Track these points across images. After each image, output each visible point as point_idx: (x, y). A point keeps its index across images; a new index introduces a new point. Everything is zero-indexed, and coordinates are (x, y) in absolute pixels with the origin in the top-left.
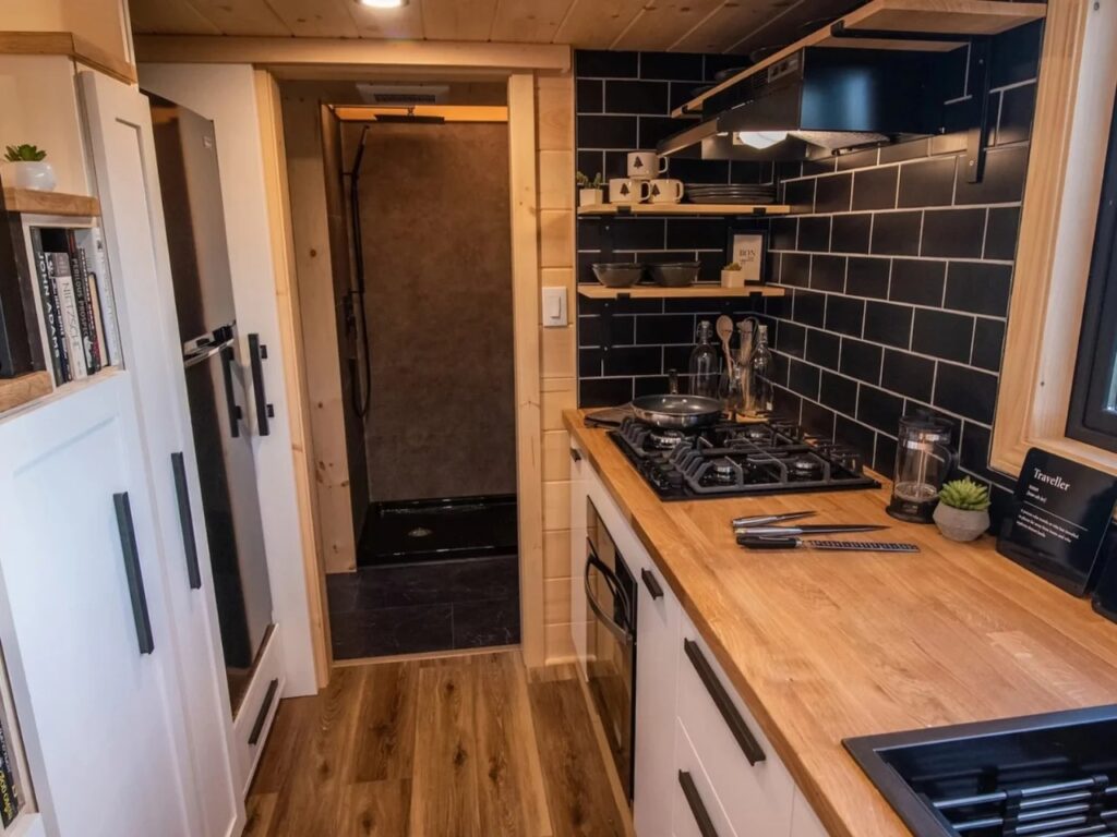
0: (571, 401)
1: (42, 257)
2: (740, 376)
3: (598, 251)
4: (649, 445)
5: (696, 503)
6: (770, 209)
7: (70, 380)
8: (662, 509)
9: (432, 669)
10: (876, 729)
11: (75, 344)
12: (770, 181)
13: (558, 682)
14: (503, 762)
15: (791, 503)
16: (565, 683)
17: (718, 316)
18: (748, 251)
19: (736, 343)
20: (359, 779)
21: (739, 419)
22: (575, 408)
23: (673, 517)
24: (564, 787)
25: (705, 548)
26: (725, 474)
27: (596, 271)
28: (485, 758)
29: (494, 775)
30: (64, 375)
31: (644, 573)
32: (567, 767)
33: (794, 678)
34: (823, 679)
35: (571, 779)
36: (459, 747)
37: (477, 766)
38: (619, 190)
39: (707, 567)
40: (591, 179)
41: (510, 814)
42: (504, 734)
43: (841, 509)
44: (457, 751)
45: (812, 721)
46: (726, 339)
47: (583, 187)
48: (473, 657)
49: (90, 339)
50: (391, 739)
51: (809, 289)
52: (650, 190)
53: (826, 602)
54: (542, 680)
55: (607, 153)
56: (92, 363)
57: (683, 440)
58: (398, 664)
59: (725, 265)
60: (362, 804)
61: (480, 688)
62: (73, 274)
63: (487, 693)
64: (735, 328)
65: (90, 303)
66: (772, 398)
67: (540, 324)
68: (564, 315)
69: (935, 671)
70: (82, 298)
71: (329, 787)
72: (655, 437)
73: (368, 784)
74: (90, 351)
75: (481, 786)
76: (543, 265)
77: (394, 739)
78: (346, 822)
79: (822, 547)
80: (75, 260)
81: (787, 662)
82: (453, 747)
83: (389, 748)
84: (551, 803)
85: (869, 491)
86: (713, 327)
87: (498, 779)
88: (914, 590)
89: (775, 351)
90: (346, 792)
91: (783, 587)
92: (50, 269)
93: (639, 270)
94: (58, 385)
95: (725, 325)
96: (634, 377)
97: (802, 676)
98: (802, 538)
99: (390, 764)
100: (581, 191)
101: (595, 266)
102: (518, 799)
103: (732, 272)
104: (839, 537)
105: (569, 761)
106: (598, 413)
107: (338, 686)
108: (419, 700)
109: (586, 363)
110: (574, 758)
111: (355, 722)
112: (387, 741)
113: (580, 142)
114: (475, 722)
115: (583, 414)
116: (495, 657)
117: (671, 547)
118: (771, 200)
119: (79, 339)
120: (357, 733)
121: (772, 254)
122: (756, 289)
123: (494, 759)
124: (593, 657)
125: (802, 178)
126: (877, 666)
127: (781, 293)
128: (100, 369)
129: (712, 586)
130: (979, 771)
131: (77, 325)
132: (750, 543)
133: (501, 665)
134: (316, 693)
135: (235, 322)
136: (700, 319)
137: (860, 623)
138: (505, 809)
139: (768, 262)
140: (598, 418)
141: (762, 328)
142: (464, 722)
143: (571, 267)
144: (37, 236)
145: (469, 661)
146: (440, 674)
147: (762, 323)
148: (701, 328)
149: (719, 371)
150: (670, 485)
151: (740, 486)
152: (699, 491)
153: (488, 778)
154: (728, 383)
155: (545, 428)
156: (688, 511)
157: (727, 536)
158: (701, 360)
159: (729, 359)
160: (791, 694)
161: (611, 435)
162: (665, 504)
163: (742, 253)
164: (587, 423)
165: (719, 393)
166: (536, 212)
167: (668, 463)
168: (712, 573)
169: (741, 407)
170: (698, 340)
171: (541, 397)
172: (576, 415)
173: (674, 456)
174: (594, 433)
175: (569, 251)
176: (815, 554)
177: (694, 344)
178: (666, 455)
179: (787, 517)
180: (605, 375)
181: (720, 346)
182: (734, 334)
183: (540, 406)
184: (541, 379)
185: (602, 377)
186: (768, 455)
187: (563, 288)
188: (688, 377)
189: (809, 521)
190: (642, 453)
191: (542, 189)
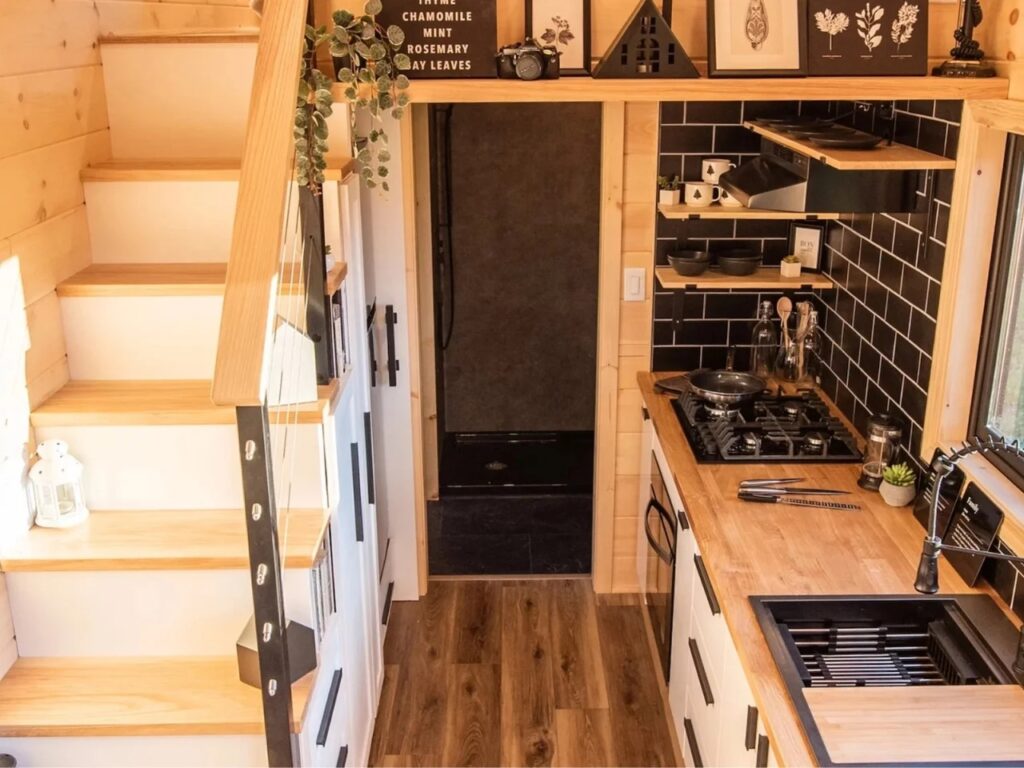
0: (646, 364)
2: (794, 351)
3: (675, 239)
4: (703, 417)
5: (723, 467)
6: (822, 216)
8: (696, 470)
9: (514, 589)
13: (622, 607)
14: (573, 660)
15: (789, 471)
16: (628, 608)
17: (779, 298)
18: (807, 242)
19: (793, 323)
20: (460, 661)
21: (783, 394)
22: (649, 371)
23: (702, 475)
24: (621, 680)
25: (717, 499)
26: (751, 445)
27: (670, 260)
28: (558, 656)
29: (565, 667)
31: (679, 513)
32: (624, 667)
34: (754, 573)
35: (627, 676)
36: (538, 647)
37: (552, 662)
38: (693, 194)
39: (713, 511)
40: (671, 179)
41: (578, 692)
42: (574, 641)
43: (826, 478)
44: (535, 649)
46: (784, 317)
47: (663, 188)
48: (549, 582)
50: (482, 636)
51: (846, 290)
52: (720, 194)
53: (779, 536)
54: (608, 604)
55: (686, 156)
57: (726, 413)
58: (484, 582)
59: (787, 255)
60: (464, 677)
61: (555, 606)
63: (561, 610)
64: (795, 309)
66: (820, 374)
67: (621, 299)
68: (643, 290)
69: (819, 573)
71: (438, 664)
72: (708, 409)
73: (468, 665)
75: (555, 674)
76: (626, 249)
77: (485, 637)
78: (453, 688)
79: (797, 504)
81: (738, 563)
82: (533, 648)
83: (482, 643)
84: (609, 689)
85: (855, 465)
86: (774, 306)
87: (569, 670)
89: (824, 333)
90: (452, 669)
91: (756, 526)
95: (785, 305)
96: (701, 346)
97: (742, 570)
98: (782, 497)
99: (483, 654)
100: (661, 192)
101: (669, 257)
102: (584, 685)
103: (789, 263)
104: (810, 498)
105: (626, 663)
106: (665, 380)
107: (435, 594)
108: (504, 611)
109: (660, 333)
110: (630, 661)
111: (452, 624)
112: (479, 638)
113: (663, 147)
114: (550, 630)
115: (655, 378)
116: (568, 583)
117: (694, 497)
120: (455, 630)
121: (827, 248)
122: (808, 282)
123: (565, 657)
124: (653, 590)
126: (787, 569)
127: (829, 285)
129: (712, 523)
132: (747, 497)
133: (572, 589)
134: (417, 599)
136: (763, 298)
137: (792, 549)
138: (573, 690)
139: (824, 254)
140: (664, 386)
141: (814, 313)
142: (542, 630)
143: (650, 252)
145: (545, 585)
146: (520, 593)
147: (815, 310)
148: (762, 307)
149: (779, 343)
150: (707, 452)
151: (757, 456)
152: (726, 458)
153: (561, 669)
154: (785, 355)
155: (622, 387)
156: (714, 473)
157: (733, 492)
158: (762, 335)
159: (787, 336)
160: (733, 578)
161: (674, 403)
162: (700, 466)
163: (803, 243)
164: (656, 388)
165: (776, 364)
166: (622, 206)
167: (710, 434)
168: (715, 515)
169: (794, 378)
170: (760, 317)
171: (619, 360)
172: (649, 378)
173: (716, 428)
174: (660, 399)
175: (649, 238)
176: (789, 508)
177: (758, 319)
178: (711, 426)
179: (783, 481)
180: (676, 344)
181: (779, 322)
182: (792, 314)
183: (618, 369)
184: (619, 345)
185: (674, 346)
186: (784, 433)
187: (643, 270)
188: (749, 349)
189: (797, 485)
190: (693, 422)
191: (628, 186)
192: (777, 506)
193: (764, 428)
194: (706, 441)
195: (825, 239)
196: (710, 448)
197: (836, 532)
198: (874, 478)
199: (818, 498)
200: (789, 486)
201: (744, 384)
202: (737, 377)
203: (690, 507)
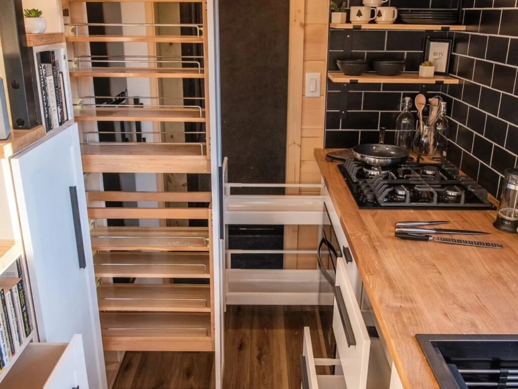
0: (320, 143)
1: (41, 67)
2: (427, 134)
3: (342, 51)
4: (361, 175)
5: (380, 211)
6: (453, 28)
7: (51, 129)
8: (358, 213)
10: (436, 331)
11: (54, 110)
12: (456, 8)
14: (265, 352)
15: (435, 215)
17: (417, 94)
18: (439, 52)
19: (426, 113)
21: (421, 161)
22: (323, 148)
23: (363, 217)
25: (377, 237)
26: (401, 195)
27: (338, 64)
28: (255, 349)
29: (259, 358)
30: (49, 127)
31: (344, 247)
33: (402, 305)
34: (418, 308)
36: (241, 341)
37: (251, 353)
38: (356, 14)
39: (374, 247)
40: (340, 6)
41: (267, 378)
42: (267, 337)
43: (466, 221)
44: (240, 343)
45: (404, 325)
46: (420, 108)
47: (334, 11)
49: (60, 108)
51: (472, 82)
52: (376, 14)
53: (436, 271)
56: (61, 120)
57: (380, 173)
59: (424, 61)
60: (186, 364)
61: (256, 311)
62: (53, 75)
63: (260, 314)
64: (427, 102)
65: (60, 88)
66: (447, 149)
67: (303, 95)
68: (318, 87)
69: (482, 309)
70: (57, 87)
72: (365, 170)
74: (60, 113)
75: (251, 363)
76: (307, 58)
78: (177, 372)
79: (445, 241)
80: (54, 67)
81: (401, 298)
82: (238, 341)
85: (488, 211)
86: (413, 101)
87: (262, 360)
88: (488, 269)
89: (451, 118)
90: (178, 357)
91: (413, 261)
92: (44, 73)
93: (366, 65)
94: (47, 132)
95: (421, 99)
96: (360, 130)
97: (407, 305)
98: (433, 236)
100: (333, 13)
101: (338, 61)
102: (272, 372)
103: (425, 68)
104: (457, 237)
106: (334, 153)
109: (331, 120)
115: (326, 152)
117: (357, 235)
118: (454, 22)
119: (55, 108)
121: (454, 55)
122: (440, 79)
123: (260, 349)
125: (474, 9)
126: (450, 304)
127: (456, 82)
128: (64, 122)
129: (374, 257)
130: (490, 359)
131: (55, 101)
135: (126, 90)
136: (405, 95)
137: (450, 283)
138: (264, 376)
139: (451, 60)
140: (334, 156)
141: (443, 104)
143: (325, 61)
144: (39, 57)
147: (444, 101)
148: (404, 101)
149: (415, 129)
150: (366, 200)
151: (407, 203)
152: (382, 205)
153: (256, 359)
154: (420, 137)
155: (303, 159)
156: (373, 216)
157: (390, 231)
158: (404, 122)
159: (421, 122)
160: (398, 312)
161: (340, 167)
162: (361, 211)
163: (435, 54)
164: (327, 158)
165: (413, 143)
166: (304, 26)
167: (368, 186)
168: (376, 251)
169: (427, 153)
170: (402, 110)
171: (301, 140)
172: (322, 153)
173: (373, 183)
174: (330, 164)
175: (323, 51)
176: (439, 245)
177: (400, 111)
178: (369, 181)
179: (432, 223)
180: (342, 128)
181: (416, 113)
182: (426, 106)
183: (300, 146)
184: (302, 129)
185: (340, 130)
186: (428, 186)
187: (319, 74)
188: (394, 132)
189: (443, 227)
190: (355, 180)
191: (309, 11)
192: (429, 243)
193: (411, 182)
194: (365, 191)
195: (453, 49)
196: (369, 197)
197: (487, 267)
198: (509, 221)
199: (464, 237)
200: (437, 227)
201: (393, 153)
202: (387, 148)
203: (354, 244)
